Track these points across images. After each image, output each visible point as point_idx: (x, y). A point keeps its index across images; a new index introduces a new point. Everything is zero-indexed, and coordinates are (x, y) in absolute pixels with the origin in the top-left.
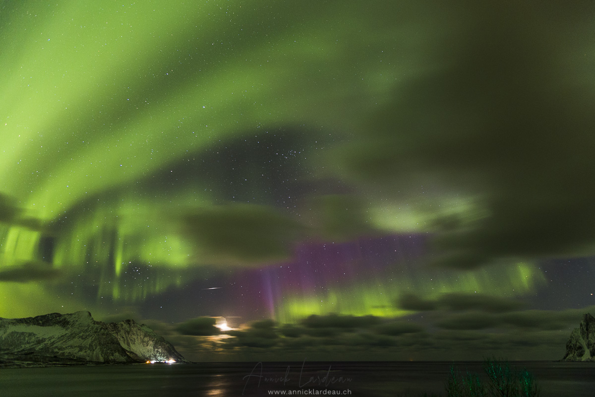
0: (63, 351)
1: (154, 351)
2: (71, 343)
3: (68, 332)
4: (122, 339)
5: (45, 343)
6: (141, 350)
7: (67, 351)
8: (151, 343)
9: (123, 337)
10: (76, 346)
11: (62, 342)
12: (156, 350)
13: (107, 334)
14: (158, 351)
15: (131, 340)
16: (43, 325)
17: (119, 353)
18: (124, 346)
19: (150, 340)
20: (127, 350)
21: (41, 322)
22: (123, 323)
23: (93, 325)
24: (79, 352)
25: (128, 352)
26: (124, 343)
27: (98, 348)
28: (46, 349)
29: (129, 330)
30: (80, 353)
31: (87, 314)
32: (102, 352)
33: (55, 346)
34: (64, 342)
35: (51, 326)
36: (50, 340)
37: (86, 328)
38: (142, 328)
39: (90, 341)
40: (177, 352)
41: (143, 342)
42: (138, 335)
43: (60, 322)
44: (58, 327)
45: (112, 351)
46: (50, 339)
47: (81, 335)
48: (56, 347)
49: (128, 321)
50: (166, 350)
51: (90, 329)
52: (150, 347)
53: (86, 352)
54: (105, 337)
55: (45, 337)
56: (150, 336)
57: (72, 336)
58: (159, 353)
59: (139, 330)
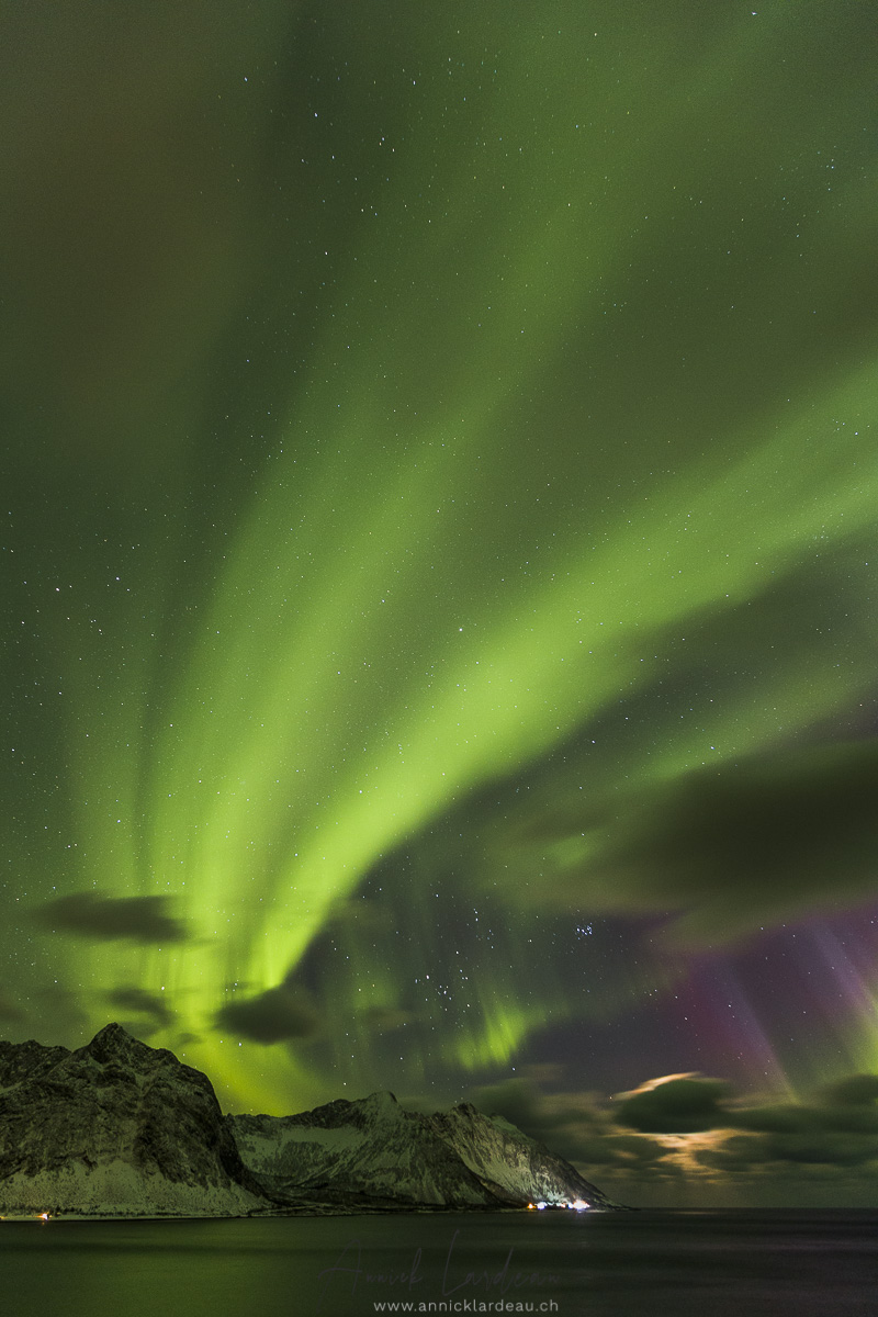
0: (371, 1181)
1: (534, 1177)
2: (378, 1162)
3: (368, 1138)
4: (463, 1150)
5: (340, 1162)
6: (508, 1175)
7: (378, 1179)
8: (522, 1157)
9: (465, 1147)
10: (389, 1170)
11: (364, 1160)
12: (538, 1174)
13: (435, 1141)
14: (542, 1179)
15: (481, 1152)
16: (328, 1126)
17: (468, 1185)
18: (473, 1167)
19: (517, 1150)
20: (481, 1178)
21: (323, 1120)
22: (455, 1113)
23: (405, 1121)
24: (396, 1182)
25: (485, 1181)
26: (471, 1159)
27: (427, 1172)
28: (344, 1177)
29: (470, 1129)
30: (399, 1184)
31: (389, 1098)
32: (437, 1182)
33: (355, 1169)
34: (368, 1160)
35: (340, 1126)
36: (345, 1156)
37: (395, 1129)
38: (493, 1123)
39: (409, 1157)
40: (584, 1181)
41: (506, 1155)
42: (491, 1139)
43: (351, 1118)
44: (350, 1129)
45: (452, 1178)
46: (346, 1152)
47: (390, 1143)
48: (359, 1172)
49: (463, 1108)
50: (558, 1174)
51: (402, 1131)
52: (525, 1169)
53: (408, 1181)
54: (431, 1146)
55: (339, 1151)
56: (514, 1141)
57: (378, 1147)
58: (548, 1184)
59: (489, 1127)
